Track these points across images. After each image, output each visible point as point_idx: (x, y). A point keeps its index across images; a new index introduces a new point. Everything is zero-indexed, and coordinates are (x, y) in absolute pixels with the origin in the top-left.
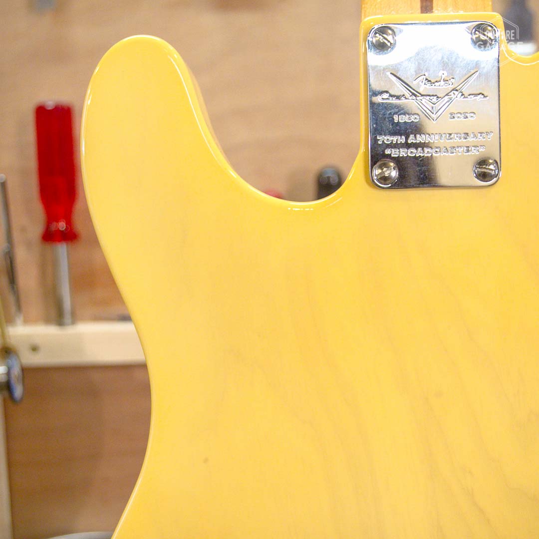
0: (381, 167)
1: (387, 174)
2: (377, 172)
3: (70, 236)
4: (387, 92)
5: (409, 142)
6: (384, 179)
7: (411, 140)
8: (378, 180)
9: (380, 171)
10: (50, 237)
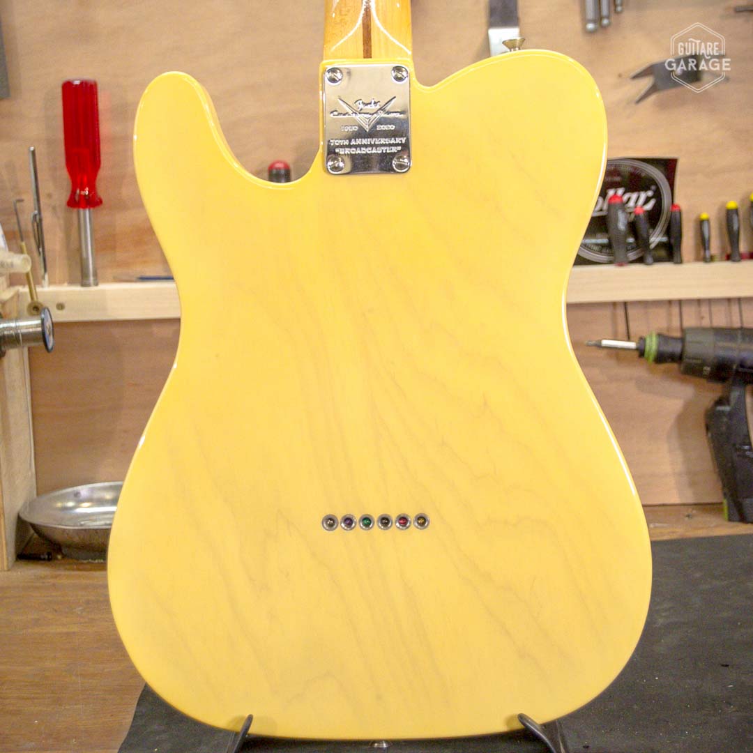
0: (333, 160)
1: (336, 166)
2: (330, 163)
3: (93, 202)
4: (336, 111)
5: (351, 144)
6: (335, 168)
7: (353, 143)
8: (331, 169)
9: (332, 163)
10: (74, 203)
